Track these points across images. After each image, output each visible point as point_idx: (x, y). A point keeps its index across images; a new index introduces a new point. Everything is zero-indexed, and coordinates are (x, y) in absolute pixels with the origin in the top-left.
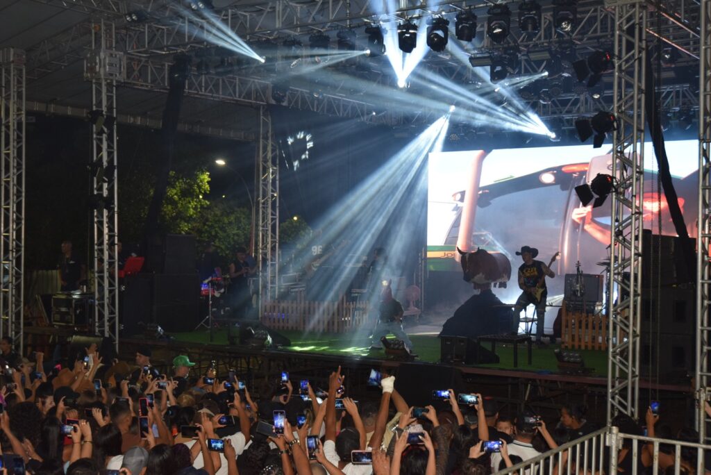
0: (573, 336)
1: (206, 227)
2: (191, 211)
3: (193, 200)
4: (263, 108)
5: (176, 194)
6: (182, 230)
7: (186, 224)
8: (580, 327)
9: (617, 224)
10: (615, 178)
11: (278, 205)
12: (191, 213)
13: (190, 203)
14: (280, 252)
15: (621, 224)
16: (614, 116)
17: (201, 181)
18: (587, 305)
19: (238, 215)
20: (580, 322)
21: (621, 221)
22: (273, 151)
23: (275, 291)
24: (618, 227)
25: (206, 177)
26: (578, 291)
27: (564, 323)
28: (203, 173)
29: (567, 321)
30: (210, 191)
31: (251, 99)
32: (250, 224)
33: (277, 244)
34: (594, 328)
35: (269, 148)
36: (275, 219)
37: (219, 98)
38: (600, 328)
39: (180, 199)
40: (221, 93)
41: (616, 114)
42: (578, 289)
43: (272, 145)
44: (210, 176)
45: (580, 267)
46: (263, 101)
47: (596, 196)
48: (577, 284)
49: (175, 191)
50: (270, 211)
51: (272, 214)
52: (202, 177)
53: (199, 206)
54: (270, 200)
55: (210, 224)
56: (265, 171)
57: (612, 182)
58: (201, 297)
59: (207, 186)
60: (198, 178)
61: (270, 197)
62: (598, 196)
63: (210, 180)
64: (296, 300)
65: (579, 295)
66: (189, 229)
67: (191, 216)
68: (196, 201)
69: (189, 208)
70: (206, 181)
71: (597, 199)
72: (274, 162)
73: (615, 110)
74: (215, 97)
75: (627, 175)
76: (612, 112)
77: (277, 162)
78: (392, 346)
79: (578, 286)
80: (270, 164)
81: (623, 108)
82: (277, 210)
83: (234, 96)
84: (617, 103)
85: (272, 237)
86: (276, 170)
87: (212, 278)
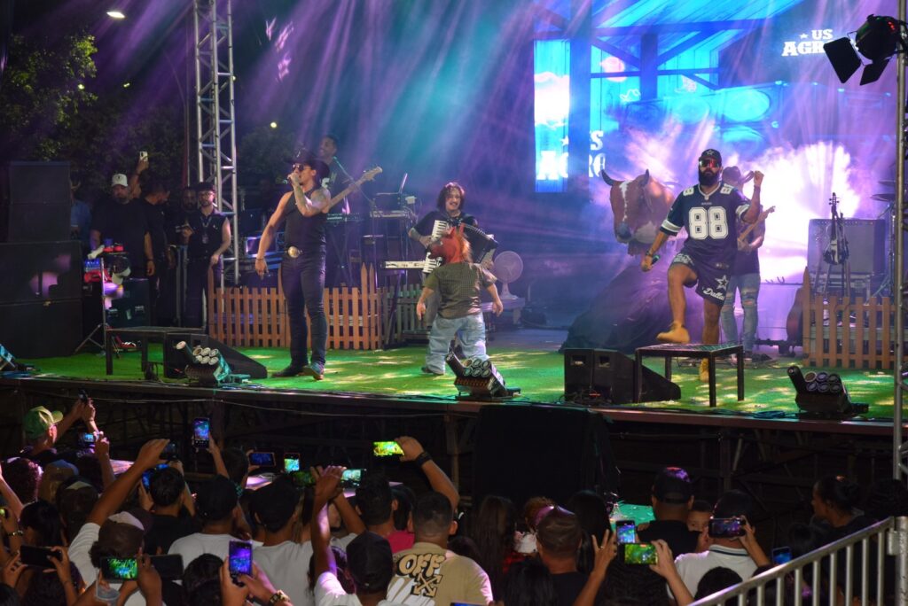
0: (826, 342)
1: (93, 146)
2: (61, 116)
3: (63, 92)
5: (29, 81)
6: (45, 154)
7: (52, 142)
10: (904, 23)
11: (232, 97)
12: (61, 120)
13: (57, 98)
14: (243, 193)
17: (78, 54)
20: (840, 314)
23: (232, 271)
25: (87, 46)
26: (833, 252)
27: (806, 318)
28: (81, 38)
29: (813, 314)
30: (97, 74)
32: (181, 137)
33: (234, 177)
34: (866, 325)
36: (228, 125)
39: (36, 91)
42: (835, 248)
44: (95, 44)
45: (837, 205)
47: (866, 61)
48: (833, 239)
49: (26, 76)
50: (217, 109)
51: (222, 116)
52: (80, 46)
53: (76, 105)
54: (217, 87)
55: (102, 139)
56: (206, 30)
57: (899, 31)
58: (85, 288)
59: (91, 64)
60: (71, 49)
61: (216, 81)
62: (870, 62)
63: (96, 50)
64: (276, 286)
65: (836, 260)
66: (58, 151)
67: (61, 125)
68: (70, 96)
69: (56, 108)
70: (88, 53)
71: (868, 68)
77: (229, 11)
78: (468, 372)
79: (835, 242)
80: (213, 14)
82: (233, 108)
85: (223, 163)
86: (227, 25)
87: (106, 247)
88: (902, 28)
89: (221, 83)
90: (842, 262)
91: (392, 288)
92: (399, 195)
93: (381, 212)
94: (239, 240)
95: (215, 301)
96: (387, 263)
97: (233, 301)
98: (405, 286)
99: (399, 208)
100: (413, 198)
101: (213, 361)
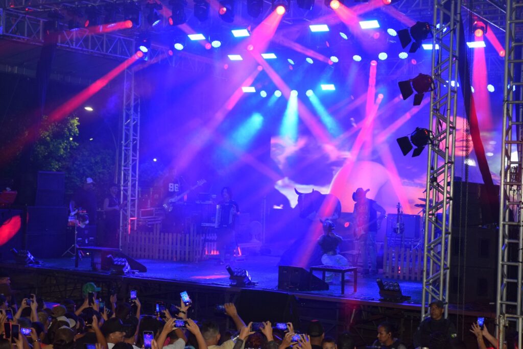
0: (393, 267)
1: (75, 166)
2: (62, 152)
3: (63, 141)
4: (127, 62)
5: (48, 136)
6: (54, 168)
7: (57, 163)
8: (399, 260)
9: (432, 171)
10: (432, 132)
11: (138, 148)
12: (62, 153)
13: (60, 144)
14: (140, 189)
15: (436, 172)
16: (431, 78)
17: (71, 125)
18: (406, 241)
19: (104, 156)
20: (399, 257)
21: (435, 169)
22: (135, 100)
23: (134, 223)
24: (433, 174)
25: (75, 122)
26: (398, 229)
27: (385, 256)
28: (73, 118)
29: (388, 254)
30: (79, 134)
32: (114, 163)
33: (137, 182)
34: (411, 261)
35: (133, 97)
36: (136, 160)
37: (88, 52)
38: (416, 259)
39: (52, 140)
40: (90, 48)
41: (433, 77)
42: (398, 227)
43: (135, 95)
44: (79, 121)
45: (400, 208)
46: (128, 56)
47: (415, 147)
48: (398, 222)
49: (47, 133)
50: (131, 152)
51: (133, 156)
52: (72, 122)
53: (69, 147)
54: (131, 143)
55: (79, 163)
56: (128, 117)
57: (429, 135)
58: (68, 228)
59: (76, 130)
60: (68, 123)
61: (132, 140)
62: (416, 147)
63: (79, 124)
64: (153, 232)
65: (399, 232)
66: (59, 167)
67: (61, 156)
68: (66, 143)
69: (60, 148)
70: (75, 125)
71: (415, 150)
72: (136, 110)
73: (433, 74)
74: (85, 51)
75: (442, 129)
76: (430, 75)
77: (139, 110)
78: (236, 274)
79: (398, 224)
80: (132, 111)
81: (440, 72)
82: (138, 153)
83: (101, 51)
84: (435, 67)
85: (132, 176)
86: (137, 116)
87: (78, 210)
88: (431, 134)
89: (133, 141)
90: (401, 232)
91: (204, 235)
92: (209, 194)
93: (200, 201)
94: (138, 210)
95: (125, 237)
96: (202, 224)
97: (133, 238)
99: (209, 200)
100: (215, 195)
101: (123, 263)
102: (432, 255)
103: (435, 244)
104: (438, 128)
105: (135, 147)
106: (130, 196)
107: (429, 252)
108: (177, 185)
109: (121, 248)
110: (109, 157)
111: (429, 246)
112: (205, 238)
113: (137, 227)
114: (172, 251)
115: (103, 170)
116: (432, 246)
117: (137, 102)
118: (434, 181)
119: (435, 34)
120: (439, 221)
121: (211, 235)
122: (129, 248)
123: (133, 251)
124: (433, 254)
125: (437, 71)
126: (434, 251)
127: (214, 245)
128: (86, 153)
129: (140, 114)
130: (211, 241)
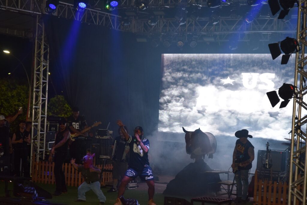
0: (262, 197)
4: (39, 17)
8: (267, 191)
9: (296, 121)
10: (296, 87)
11: (47, 89)
14: (49, 124)
15: (299, 121)
16: (297, 42)
18: (273, 174)
19: (19, 91)
20: (268, 187)
21: (299, 119)
22: (45, 49)
23: (42, 154)
24: (297, 123)
26: (267, 164)
27: (256, 188)
29: (258, 186)
31: (30, 10)
33: (46, 119)
34: (277, 192)
35: (43, 47)
36: (45, 100)
37: (5, 8)
38: (282, 192)
40: (7, 5)
41: (298, 40)
42: (267, 162)
43: (45, 45)
45: (269, 147)
46: (39, 12)
48: (266, 159)
50: (41, 94)
51: (43, 97)
54: (41, 85)
56: (39, 64)
61: (42, 83)
62: (283, 100)
65: (268, 167)
71: (282, 102)
72: (45, 58)
73: (298, 37)
74: (3, 8)
75: (305, 85)
76: (295, 38)
77: (48, 58)
78: (128, 203)
79: (267, 160)
80: (42, 59)
81: (304, 35)
82: (47, 94)
83: (16, 7)
84: (300, 32)
85: (42, 114)
86: (47, 63)
88: (296, 89)
90: (269, 168)
91: (102, 165)
92: (107, 131)
93: (99, 136)
94: (46, 143)
95: (35, 165)
96: (101, 156)
97: (42, 166)
98: (107, 165)
99: (106, 135)
100: (112, 131)
101: (32, 192)
102: (295, 192)
103: (299, 183)
104: (302, 84)
105: (44, 88)
106: (39, 131)
107: (293, 189)
108: (78, 123)
109: (32, 175)
110: (23, 91)
111: (293, 185)
112: (102, 168)
113: (45, 157)
114: (74, 178)
115: (18, 103)
116: (296, 185)
117: (46, 51)
118: (298, 129)
119: (301, 3)
120: (302, 163)
121: (108, 166)
122: (38, 175)
123: (41, 178)
124: (297, 191)
125: (302, 34)
126: (297, 189)
127: (110, 174)
128: (4, 88)
129: (49, 61)
130: (108, 171)
